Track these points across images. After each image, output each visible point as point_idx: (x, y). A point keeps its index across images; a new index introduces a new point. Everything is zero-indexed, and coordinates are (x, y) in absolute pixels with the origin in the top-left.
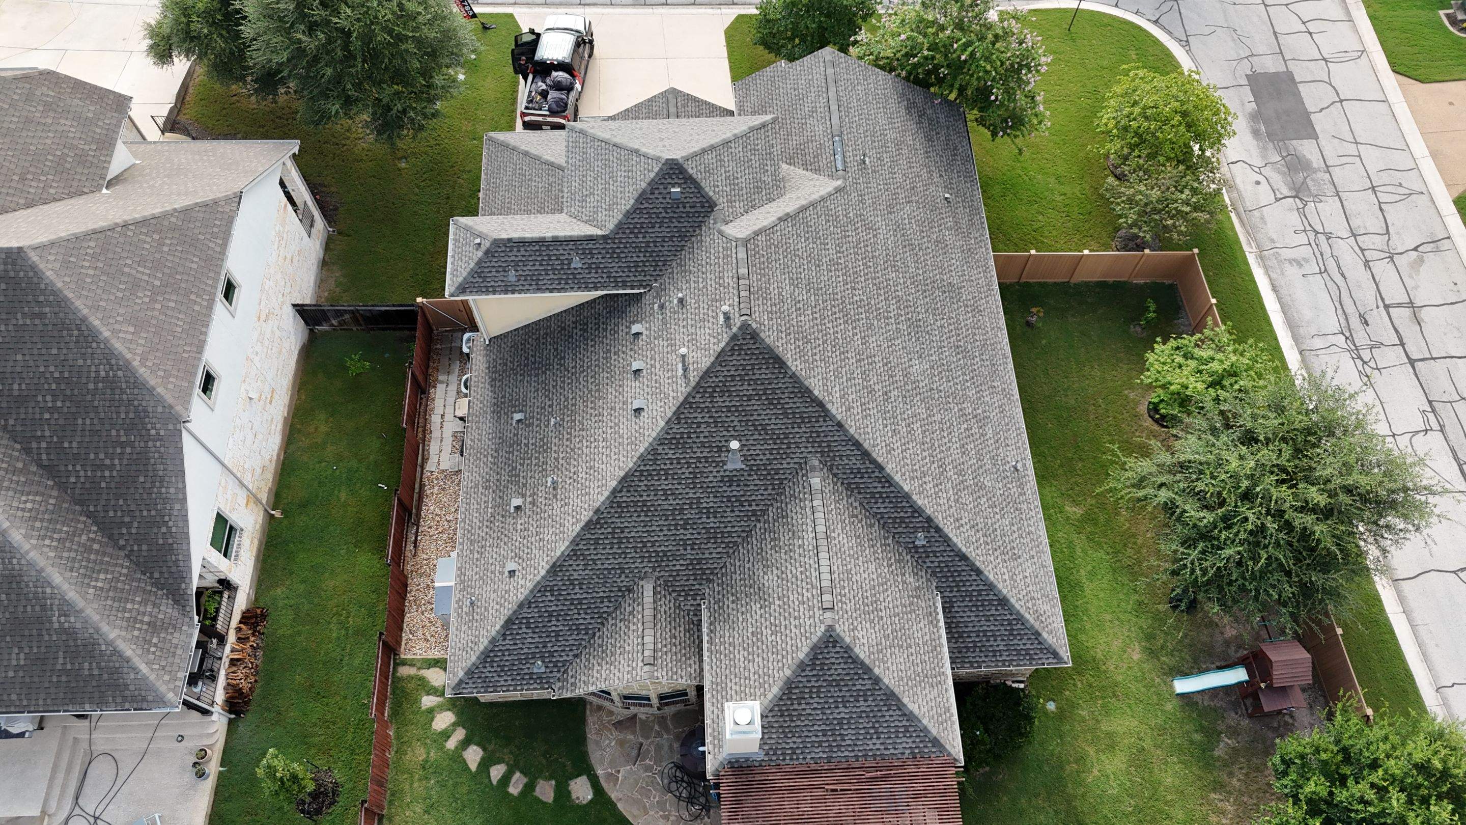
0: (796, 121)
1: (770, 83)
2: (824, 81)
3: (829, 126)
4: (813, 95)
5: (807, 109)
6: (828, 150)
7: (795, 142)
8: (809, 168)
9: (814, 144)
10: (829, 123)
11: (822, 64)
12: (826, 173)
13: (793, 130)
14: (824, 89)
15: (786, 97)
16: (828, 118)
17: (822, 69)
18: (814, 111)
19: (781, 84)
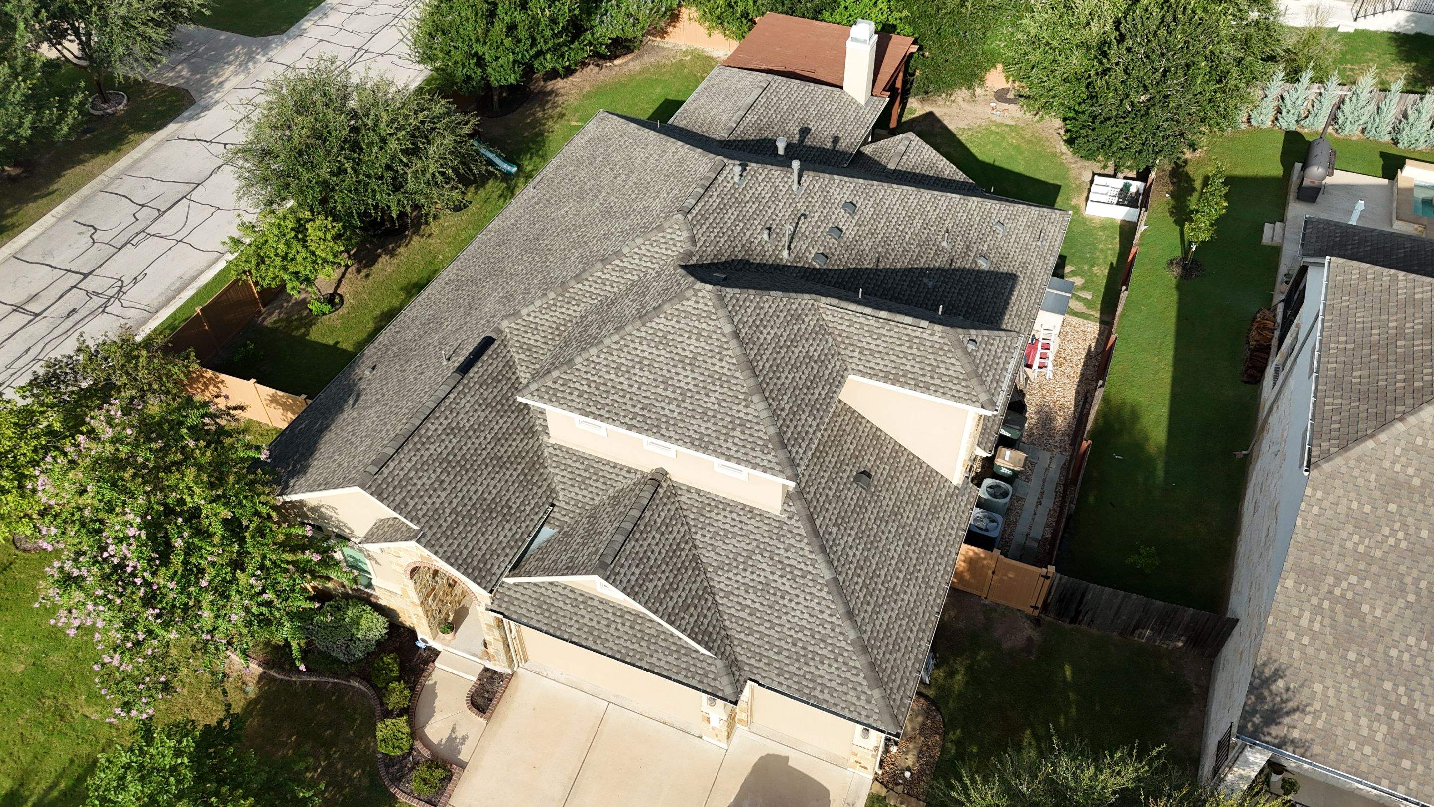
0: (477, 442)
1: (456, 531)
2: (406, 449)
3: (455, 391)
4: (432, 447)
5: (454, 441)
6: (482, 370)
7: (501, 422)
8: (514, 377)
9: (486, 394)
10: (452, 396)
11: (386, 471)
12: (505, 352)
13: (489, 437)
14: (416, 439)
15: (459, 485)
16: (447, 401)
17: (392, 465)
18: (451, 431)
19: (448, 511)
